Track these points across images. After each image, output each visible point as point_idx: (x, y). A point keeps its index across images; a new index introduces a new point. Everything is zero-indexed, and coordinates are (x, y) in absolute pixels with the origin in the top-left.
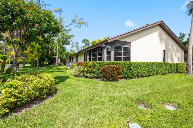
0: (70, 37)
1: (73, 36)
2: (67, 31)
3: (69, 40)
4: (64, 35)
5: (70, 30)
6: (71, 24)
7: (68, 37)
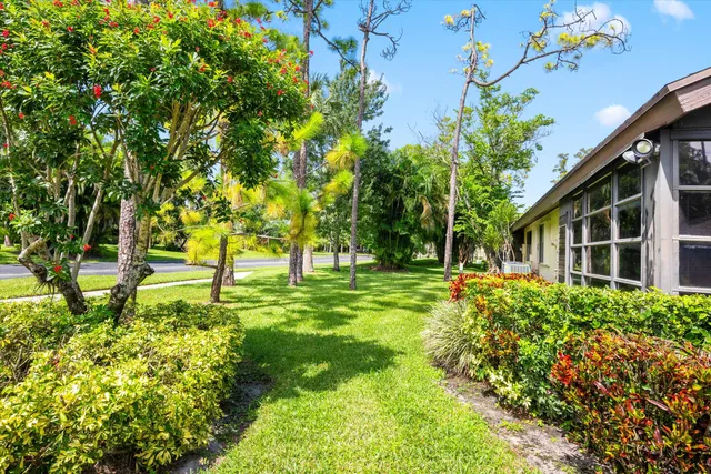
0: (528, 131)
1: (547, 123)
2: (515, 105)
3: (524, 146)
4: (497, 123)
5: (530, 95)
6: (522, 62)
7: (519, 133)
